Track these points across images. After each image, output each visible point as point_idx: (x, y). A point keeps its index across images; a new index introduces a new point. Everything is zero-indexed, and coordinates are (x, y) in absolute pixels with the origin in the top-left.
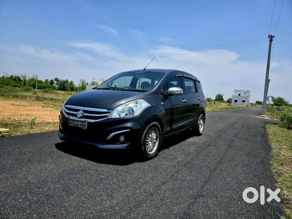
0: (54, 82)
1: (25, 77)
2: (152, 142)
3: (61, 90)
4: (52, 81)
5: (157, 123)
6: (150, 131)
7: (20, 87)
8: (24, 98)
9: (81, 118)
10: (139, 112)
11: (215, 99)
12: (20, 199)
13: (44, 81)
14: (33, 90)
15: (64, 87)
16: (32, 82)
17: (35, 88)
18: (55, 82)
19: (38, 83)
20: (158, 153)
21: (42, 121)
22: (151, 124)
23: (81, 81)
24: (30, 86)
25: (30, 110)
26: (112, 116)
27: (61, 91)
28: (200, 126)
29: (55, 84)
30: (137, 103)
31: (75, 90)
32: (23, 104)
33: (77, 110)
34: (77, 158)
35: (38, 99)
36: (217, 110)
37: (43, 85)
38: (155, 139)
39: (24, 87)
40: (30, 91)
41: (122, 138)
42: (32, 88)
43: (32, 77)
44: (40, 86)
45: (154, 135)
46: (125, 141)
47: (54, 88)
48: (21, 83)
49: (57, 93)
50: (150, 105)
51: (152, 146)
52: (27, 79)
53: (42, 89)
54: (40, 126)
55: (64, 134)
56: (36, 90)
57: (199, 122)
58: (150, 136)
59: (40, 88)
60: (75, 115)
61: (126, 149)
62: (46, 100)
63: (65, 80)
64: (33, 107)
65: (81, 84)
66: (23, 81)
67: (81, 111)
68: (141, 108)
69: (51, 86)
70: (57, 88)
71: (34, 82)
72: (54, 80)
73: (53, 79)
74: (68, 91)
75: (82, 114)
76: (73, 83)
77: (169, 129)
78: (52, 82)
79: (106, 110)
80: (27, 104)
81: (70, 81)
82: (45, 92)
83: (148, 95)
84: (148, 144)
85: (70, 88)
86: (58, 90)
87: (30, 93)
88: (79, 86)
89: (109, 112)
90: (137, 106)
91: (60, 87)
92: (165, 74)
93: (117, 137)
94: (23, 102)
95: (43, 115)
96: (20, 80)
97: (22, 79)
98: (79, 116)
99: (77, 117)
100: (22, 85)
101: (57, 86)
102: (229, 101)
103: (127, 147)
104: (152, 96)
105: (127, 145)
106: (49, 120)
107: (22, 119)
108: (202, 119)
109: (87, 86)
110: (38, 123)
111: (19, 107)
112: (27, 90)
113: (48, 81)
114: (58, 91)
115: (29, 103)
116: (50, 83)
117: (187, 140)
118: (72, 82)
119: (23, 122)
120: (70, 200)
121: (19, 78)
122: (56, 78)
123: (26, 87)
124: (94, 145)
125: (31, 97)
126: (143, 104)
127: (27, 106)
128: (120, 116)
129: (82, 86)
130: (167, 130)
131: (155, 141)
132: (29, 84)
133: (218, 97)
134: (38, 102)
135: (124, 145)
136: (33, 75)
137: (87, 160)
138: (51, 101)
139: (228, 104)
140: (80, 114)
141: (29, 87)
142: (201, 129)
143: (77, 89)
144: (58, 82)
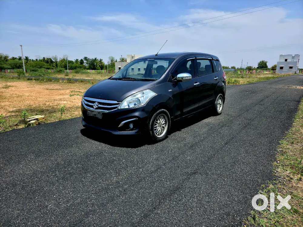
0: (83, 62)
1: (55, 58)
2: (160, 126)
3: (91, 69)
4: (82, 60)
5: (164, 110)
6: (158, 117)
7: (53, 69)
8: (57, 80)
9: (96, 109)
10: (146, 102)
11: (258, 66)
12: (51, 176)
13: (74, 61)
14: (65, 71)
15: (94, 66)
16: (64, 63)
17: (66, 69)
18: (85, 61)
19: (69, 64)
20: (169, 136)
21: (72, 105)
22: (158, 112)
23: (110, 58)
24: (61, 67)
25: (62, 94)
26: (122, 106)
27: (91, 71)
28: (218, 106)
29: (85, 64)
30: (143, 93)
31: (104, 68)
32: (56, 87)
33: (94, 102)
34: (96, 142)
35: (70, 81)
36: (253, 82)
37: (74, 65)
38: (164, 124)
39: (56, 68)
40: (62, 72)
41: (131, 126)
42: (64, 69)
43: (62, 58)
44: (71, 67)
45: (162, 121)
46: (134, 127)
47: (84, 68)
48: (54, 65)
49: (88, 73)
50: (157, 95)
51: (161, 130)
52: (58, 60)
53: (73, 69)
54: (71, 110)
55: (86, 122)
56: (68, 71)
57: (216, 102)
58: (158, 122)
59: (71, 68)
60: (92, 107)
61: (136, 134)
62: (77, 82)
63: (94, 58)
64: (65, 91)
65: (110, 62)
66: (54, 62)
67: (96, 103)
68: (147, 98)
69: (81, 66)
70: (87, 67)
71: (65, 63)
72: (83, 60)
73: (82, 58)
74: (98, 70)
75: (97, 105)
76: (103, 61)
77: (179, 113)
78: (82, 62)
79: (116, 102)
80: (60, 87)
81: (99, 60)
82: (77, 72)
83: (155, 84)
84: (156, 129)
85: (100, 66)
86: (88, 69)
87: (62, 74)
88: (109, 64)
89: (119, 104)
90: (143, 96)
91: (90, 67)
92: (174, 59)
93: (127, 125)
94: (56, 85)
95: (74, 98)
96: (52, 62)
97: (54, 61)
98: (95, 107)
99: (94, 108)
100: (54, 66)
101: (87, 65)
102: (274, 69)
103: (136, 133)
104: (159, 85)
105: (136, 131)
106: (78, 104)
107: (55, 104)
108: (220, 98)
109: (116, 64)
110: (69, 108)
111: (53, 91)
112: (60, 72)
113: (79, 60)
114: (89, 71)
115: (61, 87)
116: (80, 62)
117: (203, 121)
118: (101, 60)
119: (56, 107)
120: (87, 177)
121: (51, 60)
122: (85, 57)
123: (59, 69)
124: (109, 132)
125: (63, 79)
126: (149, 94)
127: (60, 89)
128: (129, 106)
129: (111, 64)
130: (178, 114)
131: (163, 125)
132: (60, 65)
133: (261, 65)
134: (70, 84)
135: (133, 131)
136: (63, 56)
137: (105, 144)
138: (82, 83)
139: (272, 71)
140: (95, 105)
141: (61, 69)
142: (220, 109)
143: (106, 67)
144: (88, 61)
